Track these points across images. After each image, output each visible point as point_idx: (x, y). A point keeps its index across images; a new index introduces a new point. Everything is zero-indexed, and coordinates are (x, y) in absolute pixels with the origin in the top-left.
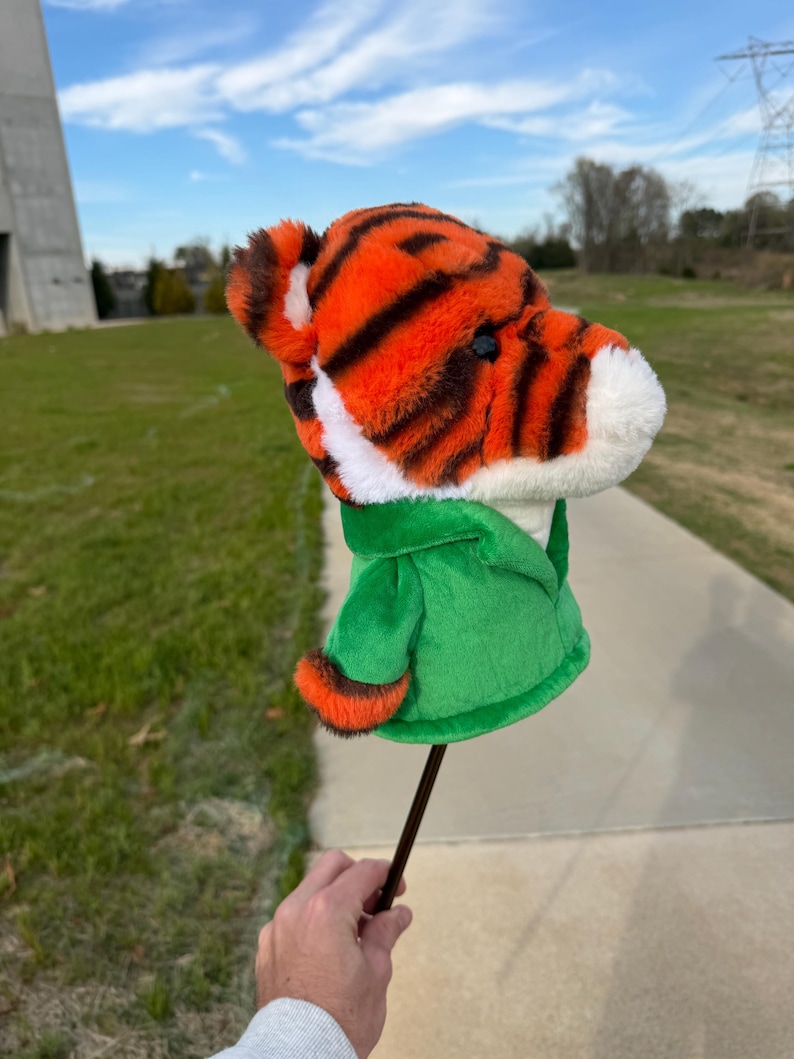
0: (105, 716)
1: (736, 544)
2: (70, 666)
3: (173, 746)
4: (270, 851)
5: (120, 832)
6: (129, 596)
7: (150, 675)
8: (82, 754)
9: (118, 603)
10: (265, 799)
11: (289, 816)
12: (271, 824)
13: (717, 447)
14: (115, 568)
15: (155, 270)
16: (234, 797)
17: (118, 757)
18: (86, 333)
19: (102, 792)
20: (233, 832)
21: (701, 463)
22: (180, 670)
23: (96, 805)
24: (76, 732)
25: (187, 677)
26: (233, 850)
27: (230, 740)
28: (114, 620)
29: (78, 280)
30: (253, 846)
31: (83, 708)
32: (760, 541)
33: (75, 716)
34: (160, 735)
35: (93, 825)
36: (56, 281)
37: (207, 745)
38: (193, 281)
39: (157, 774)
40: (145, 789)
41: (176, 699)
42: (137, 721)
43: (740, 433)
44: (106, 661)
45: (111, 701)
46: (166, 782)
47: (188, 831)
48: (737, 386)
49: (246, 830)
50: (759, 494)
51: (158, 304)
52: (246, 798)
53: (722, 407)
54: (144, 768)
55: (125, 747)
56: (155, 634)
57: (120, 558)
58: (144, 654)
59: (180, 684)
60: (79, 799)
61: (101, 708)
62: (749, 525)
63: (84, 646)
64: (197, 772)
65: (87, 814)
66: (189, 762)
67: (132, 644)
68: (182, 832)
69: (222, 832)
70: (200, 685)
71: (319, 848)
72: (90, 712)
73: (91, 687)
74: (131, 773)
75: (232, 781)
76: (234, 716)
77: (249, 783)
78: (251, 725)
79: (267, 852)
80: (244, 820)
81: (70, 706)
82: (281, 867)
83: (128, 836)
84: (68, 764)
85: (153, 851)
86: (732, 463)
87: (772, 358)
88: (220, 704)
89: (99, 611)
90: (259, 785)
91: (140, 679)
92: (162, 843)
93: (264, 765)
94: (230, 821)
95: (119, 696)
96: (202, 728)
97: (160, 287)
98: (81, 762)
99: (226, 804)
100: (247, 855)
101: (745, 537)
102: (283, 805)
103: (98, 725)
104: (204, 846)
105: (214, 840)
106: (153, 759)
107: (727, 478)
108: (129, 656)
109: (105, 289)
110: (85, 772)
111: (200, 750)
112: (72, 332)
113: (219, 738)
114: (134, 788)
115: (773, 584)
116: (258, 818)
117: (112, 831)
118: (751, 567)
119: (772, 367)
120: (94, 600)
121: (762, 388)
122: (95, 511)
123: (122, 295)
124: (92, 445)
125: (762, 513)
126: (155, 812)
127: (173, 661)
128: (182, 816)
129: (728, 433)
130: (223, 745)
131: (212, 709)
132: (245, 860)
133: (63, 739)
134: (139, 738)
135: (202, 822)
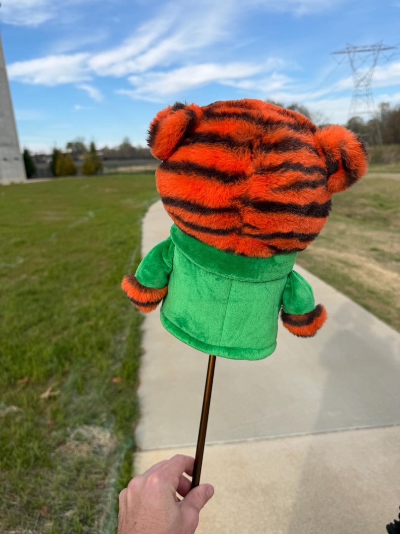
0: (27, 383)
1: (348, 288)
2: (9, 357)
3: (64, 398)
4: (115, 452)
5: (34, 445)
6: (41, 320)
7: (52, 361)
8: (15, 404)
9: (35, 324)
10: (112, 425)
11: (125, 434)
12: (115, 439)
13: (337, 240)
14: (34, 306)
15: (56, 154)
16: (96, 424)
17: (34, 405)
18: (20, 186)
19: (25, 424)
20: (95, 442)
21: (329, 248)
22: (67, 359)
23: (22, 431)
24: (12, 393)
25: (71, 362)
26: (95, 452)
27: (93, 395)
28: (33, 333)
29: (16, 159)
30: (106, 450)
31: (16, 379)
32: (359, 286)
33: (12, 384)
34: (57, 393)
35: (21, 443)
36: (5, 159)
37: (81, 398)
38: (76, 160)
39: (55, 414)
40: (49, 422)
41: (65, 374)
42: (45, 385)
43: (348, 233)
44: (29, 354)
45: (31, 375)
46: (60, 418)
47: (71, 443)
48: (346, 210)
49: (102, 442)
50: (358, 263)
51: (58, 171)
52: (102, 425)
53: (339, 220)
54: (48, 410)
55: (38, 400)
56: (54, 340)
57: (36, 300)
58: (49, 350)
59: (67, 365)
60: (13, 428)
61: (26, 379)
62: (354, 279)
63: (17, 347)
64: (76, 412)
65: (17, 436)
66: (72, 407)
67: (42, 345)
68: (68, 444)
69: (89, 443)
70: (78, 366)
71: (140, 450)
72: (20, 382)
73: (20, 368)
74: (41, 413)
75: (95, 416)
76: (95, 382)
77: (104, 417)
78: (105, 386)
79: (113, 453)
80: (101, 436)
81: (9, 379)
82: (121, 461)
83: (39, 447)
84: (8, 410)
85: (53, 454)
86: (345, 248)
87: (363, 196)
88: (88, 376)
89: (25, 328)
90: (108, 418)
91: (46, 363)
92: (57, 450)
93: (111, 408)
94: (94, 437)
95: (35, 373)
96: (79, 388)
97: (59, 162)
98: (15, 408)
99: (91, 428)
100: (102, 455)
101: (351, 284)
102: (121, 428)
103: (24, 389)
104: (80, 451)
105: (85, 447)
106: (53, 406)
107: (342, 255)
108: (40, 351)
109: (30, 164)
110: (17, 413)
111: (77, 400)
112: (13, 185)
113: (87, 394)
114: (42, 421)
115: (367, 307)
116: (108, 435)
117: (31, 445)
118: (355, 299)
119: (363, 201)
120: (23, 322)
121: (359, 211)
122: (24, 276)
123: (39, 166)
124: (23, 242)
125: (360, 272)
126: (54, 434)
127: (64, 354)
128: (68, 436)
129: (342, 233)
130: (90, 397)
131: (84, 379)
132: (101, 458)
133: (5, 396)
134: (46, 395)
135: (79, 438)
